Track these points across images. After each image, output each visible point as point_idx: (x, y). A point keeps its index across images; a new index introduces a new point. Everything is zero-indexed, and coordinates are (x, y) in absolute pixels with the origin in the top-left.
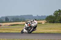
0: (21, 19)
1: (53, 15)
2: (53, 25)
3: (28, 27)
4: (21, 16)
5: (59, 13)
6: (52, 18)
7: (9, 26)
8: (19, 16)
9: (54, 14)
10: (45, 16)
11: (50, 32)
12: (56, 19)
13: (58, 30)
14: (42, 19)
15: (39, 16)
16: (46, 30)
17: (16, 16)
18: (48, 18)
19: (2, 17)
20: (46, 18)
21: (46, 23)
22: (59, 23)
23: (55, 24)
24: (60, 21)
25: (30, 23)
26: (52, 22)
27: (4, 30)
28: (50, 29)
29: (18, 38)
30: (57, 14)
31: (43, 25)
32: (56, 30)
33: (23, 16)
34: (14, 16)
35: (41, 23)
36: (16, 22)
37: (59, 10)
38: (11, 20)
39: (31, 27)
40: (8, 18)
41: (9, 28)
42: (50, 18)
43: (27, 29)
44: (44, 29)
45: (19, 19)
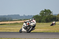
0: (8, 19)
1: (39, 15)
2: (39, 24)
4: (8, 15)
5: (45, 13)
6: (38, 18)
8: (6, 16)
9: (40, 13)
10: (32, 16)
11: (37, 31)
12: (42, 19)
13: (44, 29)
17: (4, 16)
22: (45, 22)
23: (41, 23)
24: (46, 20)
25: (29, 22)
26: (38, 21)
29: (6, 37)
30: (43, 13)
32: (42, 30)
33: (10, 15)
34: (2, 16)
36: (4, 21)
37: (45, 10)
42: (37, 18)
45: (6, 19)
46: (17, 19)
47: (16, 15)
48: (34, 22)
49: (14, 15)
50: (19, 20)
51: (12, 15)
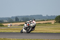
3: (27, 27)
4: (31, 16)
7: (19, 26)
8: (29, 16)
10: (55, 16)
14: (51, 19)
15: (49, 16)
16: (55, 30)
17: (26, 16)
18: (57, 18)
19: (12, 17)
20: (56, 18)
21: (56, 23)
27: (14, 30)
28: (59, 29)
29: (28, 38)
31: (53, 25)
34: (24, 16)
35: (51, 23)
38: (21, 20)
39: (29, 27)
40: (18, 18)
41: (19, 28)
42: (59, 18)
43: (26, 29)
44: (54, 29)
46: (40, 19)
47: (39, 15)
48: (34, 23)
49: (37, 15)
50: (42, 21)
51: (34, 15)
